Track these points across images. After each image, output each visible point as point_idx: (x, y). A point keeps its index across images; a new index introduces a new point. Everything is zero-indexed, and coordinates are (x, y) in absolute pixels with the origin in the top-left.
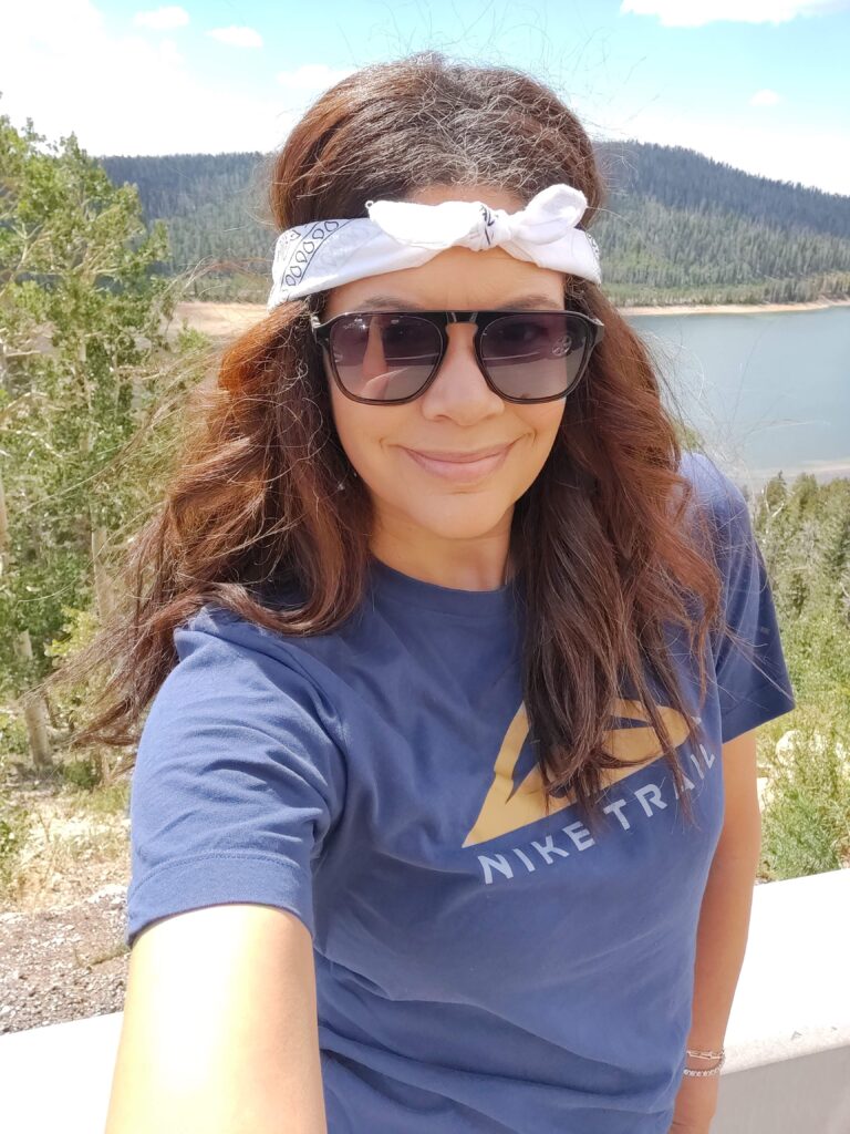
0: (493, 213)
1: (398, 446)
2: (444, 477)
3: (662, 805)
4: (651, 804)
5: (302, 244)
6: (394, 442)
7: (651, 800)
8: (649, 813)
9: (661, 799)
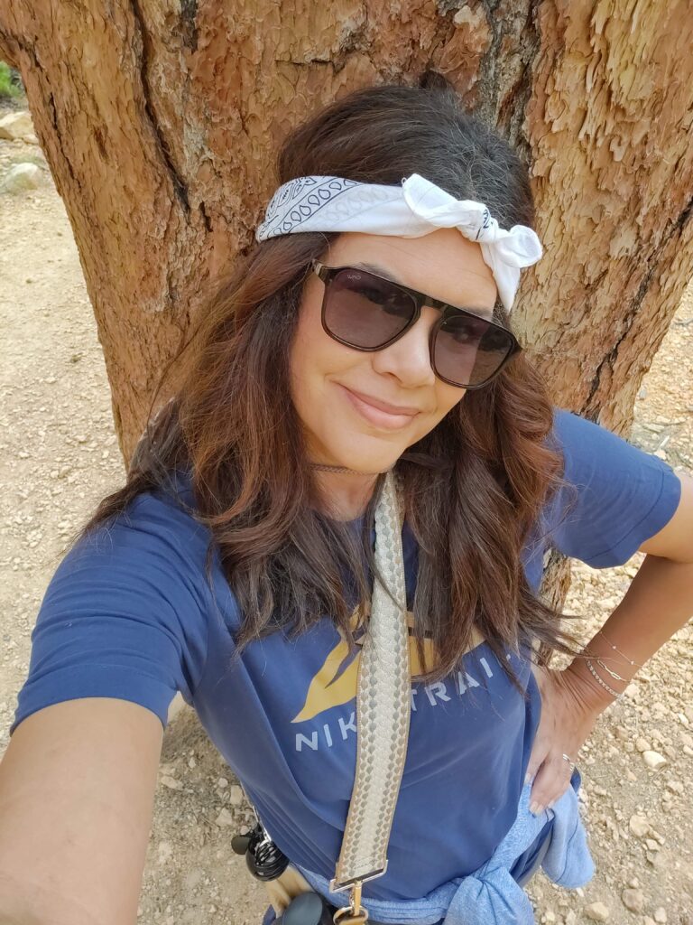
0: (491, 219)
1: (339, 384)
2: (370, 420)
3: (447, 699)
4: (435, 697)
5: (298, 206)
6: (337, 378)
7: (437, 694)
8: (433, 703)
9: (446, 694)
